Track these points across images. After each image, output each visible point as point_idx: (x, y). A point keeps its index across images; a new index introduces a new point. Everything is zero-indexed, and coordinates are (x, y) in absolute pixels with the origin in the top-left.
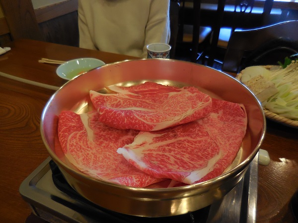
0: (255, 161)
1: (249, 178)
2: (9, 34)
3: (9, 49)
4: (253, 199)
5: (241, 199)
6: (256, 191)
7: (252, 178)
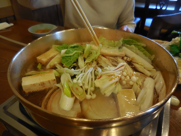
0: (168, 103)
1: (163, 116)
2: (14, 16)
3: (12, 24)
4: (165, 132)
5: (156, 132)
6: (168, 126)
7: (165, 116)
